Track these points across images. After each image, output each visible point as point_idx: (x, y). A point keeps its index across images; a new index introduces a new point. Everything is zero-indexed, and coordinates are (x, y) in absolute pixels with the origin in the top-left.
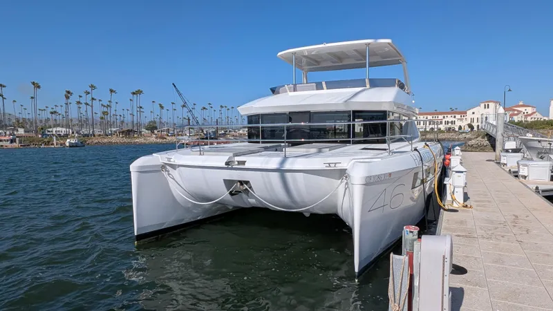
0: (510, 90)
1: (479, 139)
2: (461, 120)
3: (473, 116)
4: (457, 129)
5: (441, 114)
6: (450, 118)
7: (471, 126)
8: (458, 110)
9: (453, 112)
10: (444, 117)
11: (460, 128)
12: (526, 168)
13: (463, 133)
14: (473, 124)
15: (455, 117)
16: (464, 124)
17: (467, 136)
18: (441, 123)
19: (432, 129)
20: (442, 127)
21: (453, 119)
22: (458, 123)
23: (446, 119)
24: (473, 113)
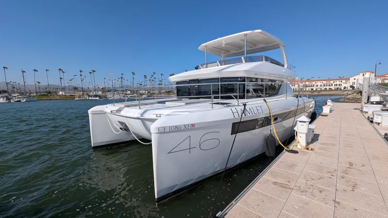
0: (380, 63)
1: (354, 94)
2: (346, 83)
3: (354, 81)
4: (342, 89)
5: (332, 80)
6: (338, 83)
7: (352, 87)
8: (344, 78)
9: (341, 79)
10: (334, 82)
11: (345, 88)
12: (380, 117)
13: (346, 91)
14: (354, 86)
15: (341, 82)
16: (348, 85)
17: (349, 93)
18: (332, 85)
19: (326, 89)
20: (333, 88)
21: (340, 83)
22: (343, 85)
23: (336, 83)
24: (355, 79)
